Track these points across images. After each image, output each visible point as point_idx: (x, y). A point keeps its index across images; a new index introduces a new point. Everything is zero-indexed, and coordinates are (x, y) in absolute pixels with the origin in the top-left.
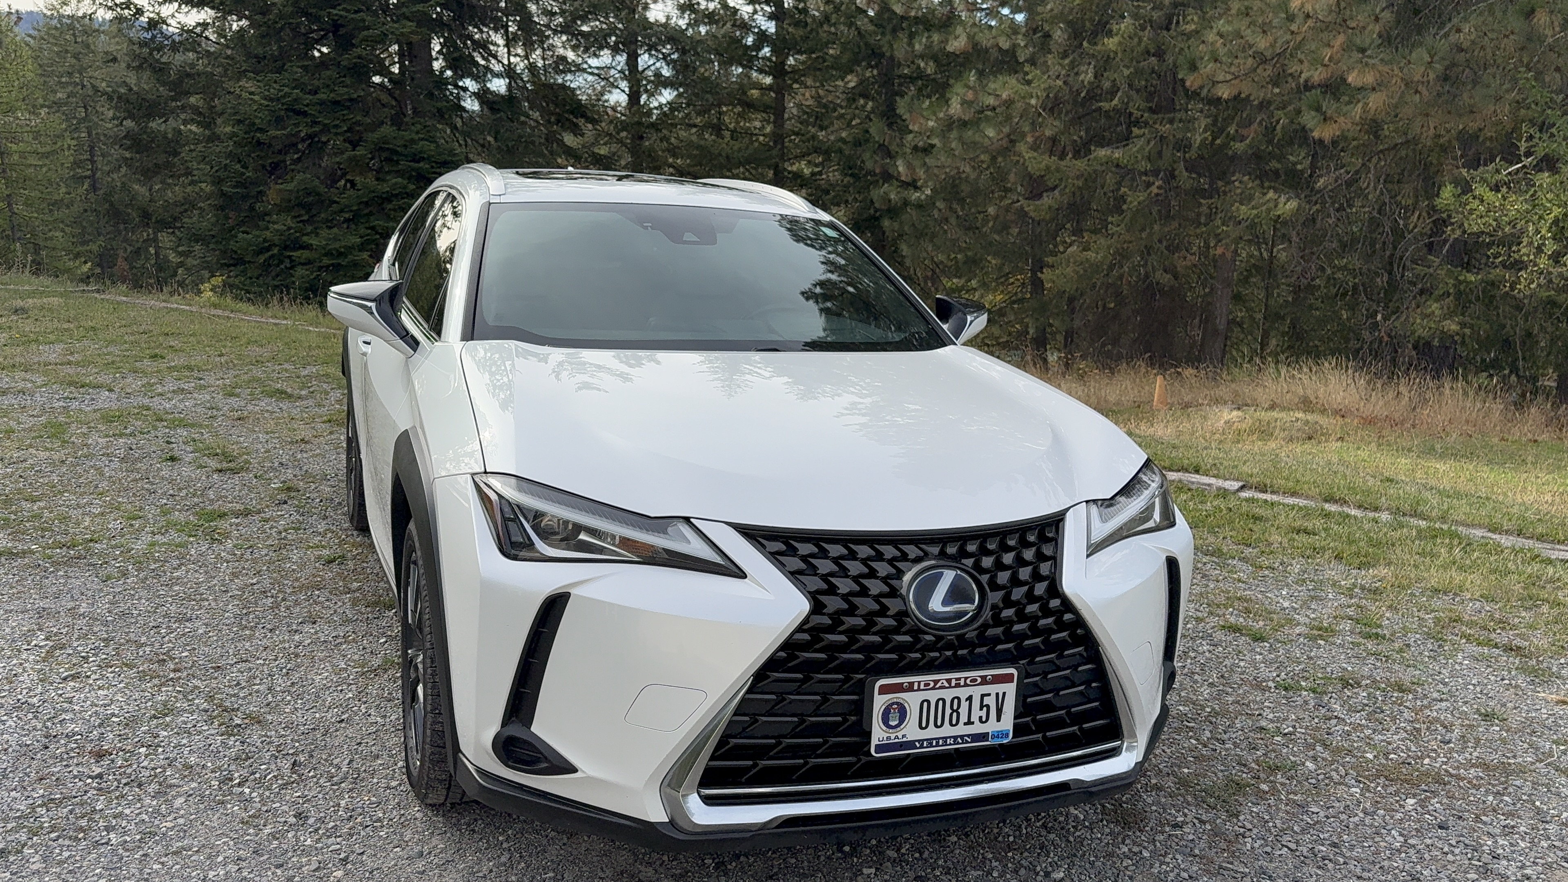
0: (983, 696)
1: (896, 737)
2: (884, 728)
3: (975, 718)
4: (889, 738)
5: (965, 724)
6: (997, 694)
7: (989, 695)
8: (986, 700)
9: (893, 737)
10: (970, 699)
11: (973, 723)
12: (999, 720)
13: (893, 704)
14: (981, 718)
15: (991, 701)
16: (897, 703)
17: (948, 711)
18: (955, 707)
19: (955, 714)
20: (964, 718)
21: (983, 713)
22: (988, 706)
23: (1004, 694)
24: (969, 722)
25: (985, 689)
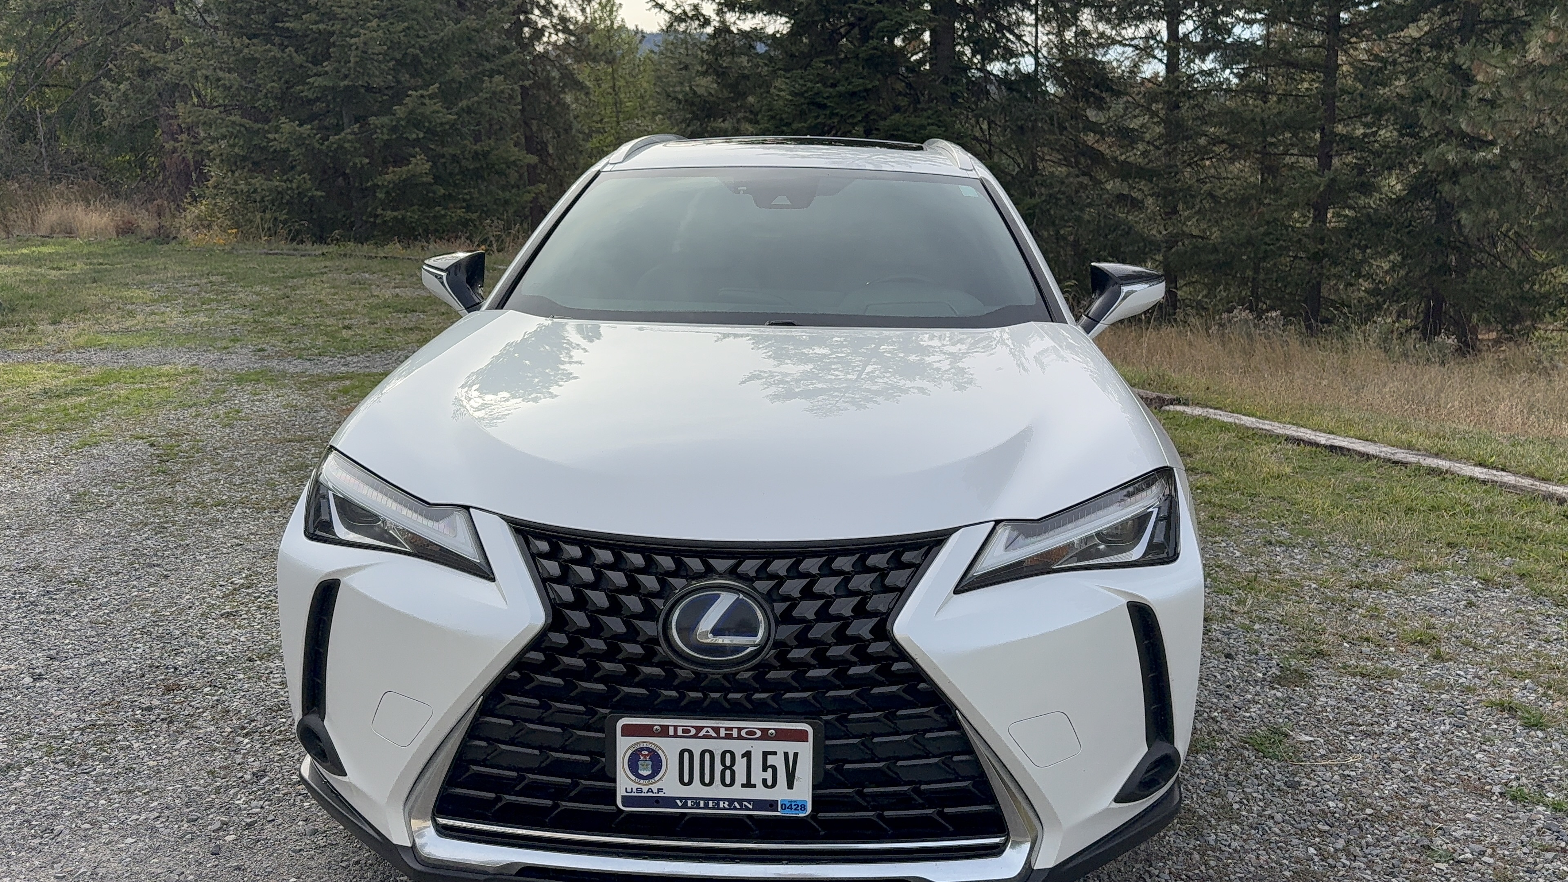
0: (765, 754)
1: (650, 790)
2: (633, 778)
3: (756, 779)
4: (639, 790)
5: (743, 786)
6: (786, 755)
7: (775, 753)
8: (771, 760)
9: (645, 789)
10: (748, 755)
11: (754, 786)
12: (790, 786)
13: (642, 749)
14: (764, 781)
15: (778, 761)
16: (647, 749)
17: (718, 768)
18: (728, 763)
19: (728, 772)
20: (741, 778)
21: (768, 775)
22: (774, 769)
23: (796, 755)
24: (749, 784)
25: (769, 745)
